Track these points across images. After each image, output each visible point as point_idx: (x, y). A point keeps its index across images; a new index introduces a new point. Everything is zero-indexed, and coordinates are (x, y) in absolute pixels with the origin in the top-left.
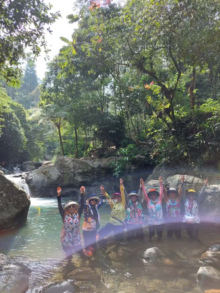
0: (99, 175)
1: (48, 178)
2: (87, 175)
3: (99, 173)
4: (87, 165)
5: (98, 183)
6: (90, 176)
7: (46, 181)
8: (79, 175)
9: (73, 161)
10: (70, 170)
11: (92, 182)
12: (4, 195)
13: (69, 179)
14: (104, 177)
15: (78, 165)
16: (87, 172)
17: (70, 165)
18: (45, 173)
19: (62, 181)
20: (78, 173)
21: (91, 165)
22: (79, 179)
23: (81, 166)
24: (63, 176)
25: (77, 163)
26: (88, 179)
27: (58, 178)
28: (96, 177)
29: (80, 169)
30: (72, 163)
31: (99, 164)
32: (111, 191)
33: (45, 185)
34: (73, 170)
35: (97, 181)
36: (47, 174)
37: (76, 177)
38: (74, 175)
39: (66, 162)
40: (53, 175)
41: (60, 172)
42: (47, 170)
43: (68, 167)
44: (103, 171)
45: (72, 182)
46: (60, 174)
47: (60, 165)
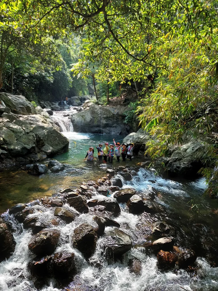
0: (118, 119)
1: (84, 120)
2: (109, 119)
3: (117, 118)
4: (109, 112)
5: (116, 125)
6: (111, 120)
7: (83, 121)
8: (104, 119)
9: (100, 108)
10: (98, 115)
11: (113, 124)
12: (58, 139)
13: (98, 121)
14: (121, 121)
15: (104, 112)
16: (109, 117)
17: (99, 111)
18: (82, 116)
19: (93, 122)
20: (103, 117)
21: (113, 112)
22: (104, 122)
23: (106, 113)
24: (94, 119)
25: (103, 110)
26: (110, 122)
27: (91, 121)
28: (115, 121)
29: (105, 114)
30: (100, 110)
31: (118, 112)
32: (124, 131)
33: (82, 124)
34: (100, 115)
35: (116, 124)
36: (84, 117)
37: (102, 120)
38: (100, 119)
39: (96, 109)
40: (87, 118)
41: (92, 116)
42: (84, 114)
43: (97, 113)
44: (120, 117)
45: (99, 124)
46: (92, 117)
47: (92, 111)
